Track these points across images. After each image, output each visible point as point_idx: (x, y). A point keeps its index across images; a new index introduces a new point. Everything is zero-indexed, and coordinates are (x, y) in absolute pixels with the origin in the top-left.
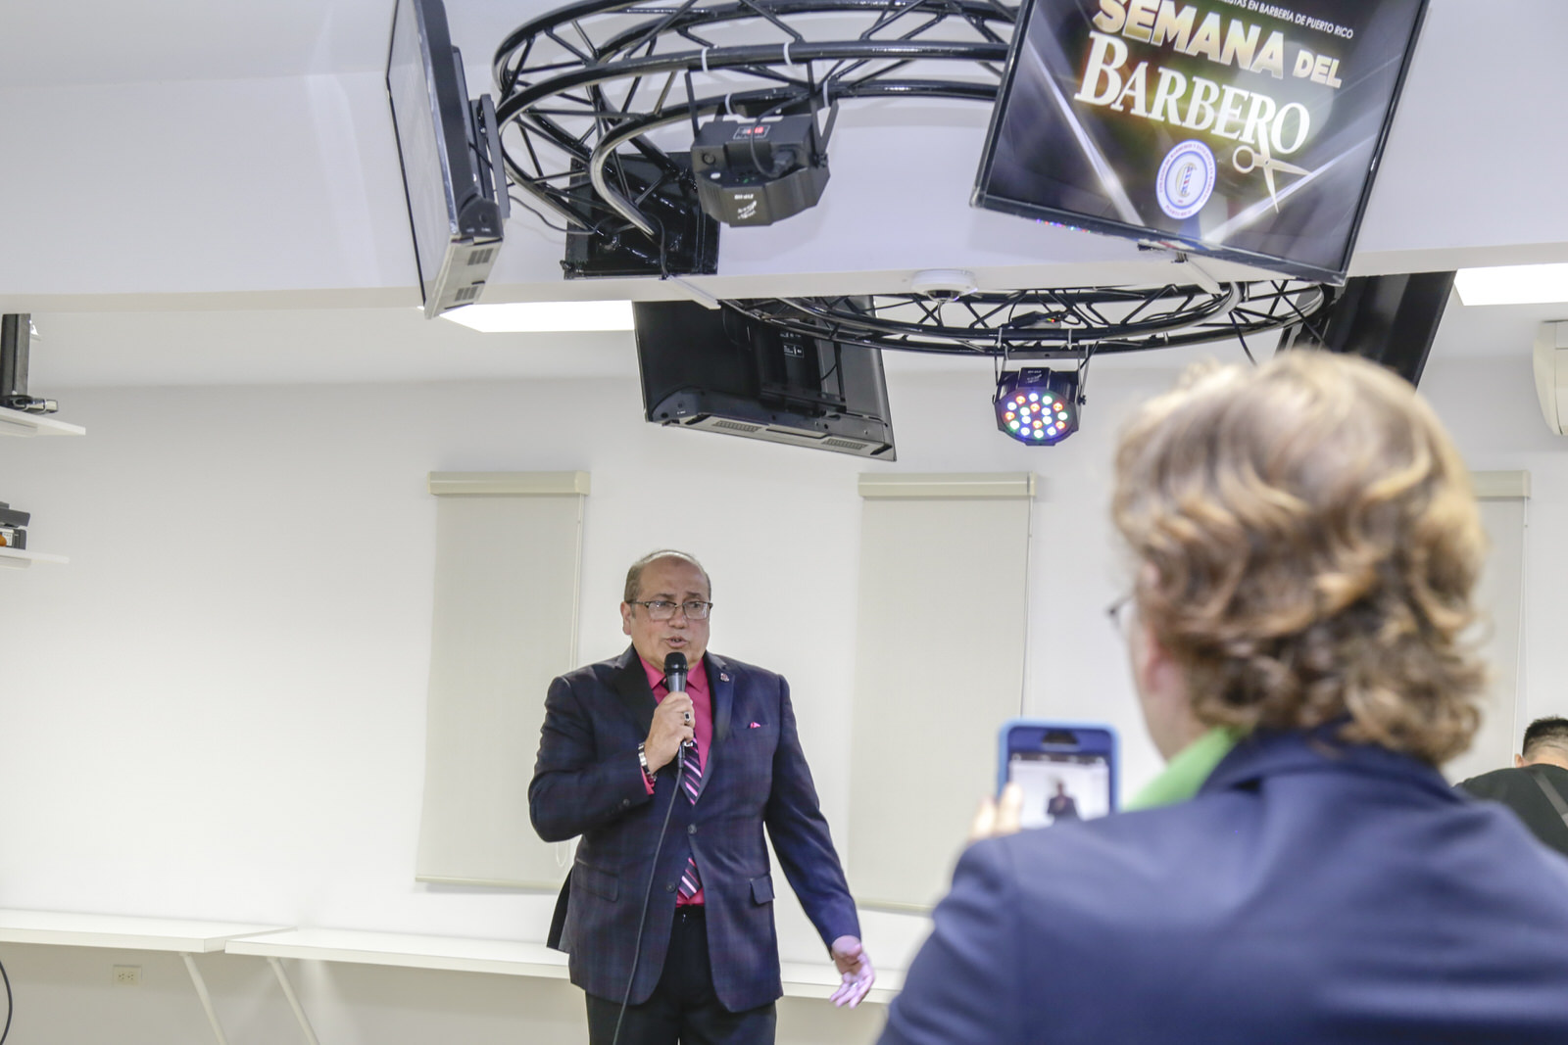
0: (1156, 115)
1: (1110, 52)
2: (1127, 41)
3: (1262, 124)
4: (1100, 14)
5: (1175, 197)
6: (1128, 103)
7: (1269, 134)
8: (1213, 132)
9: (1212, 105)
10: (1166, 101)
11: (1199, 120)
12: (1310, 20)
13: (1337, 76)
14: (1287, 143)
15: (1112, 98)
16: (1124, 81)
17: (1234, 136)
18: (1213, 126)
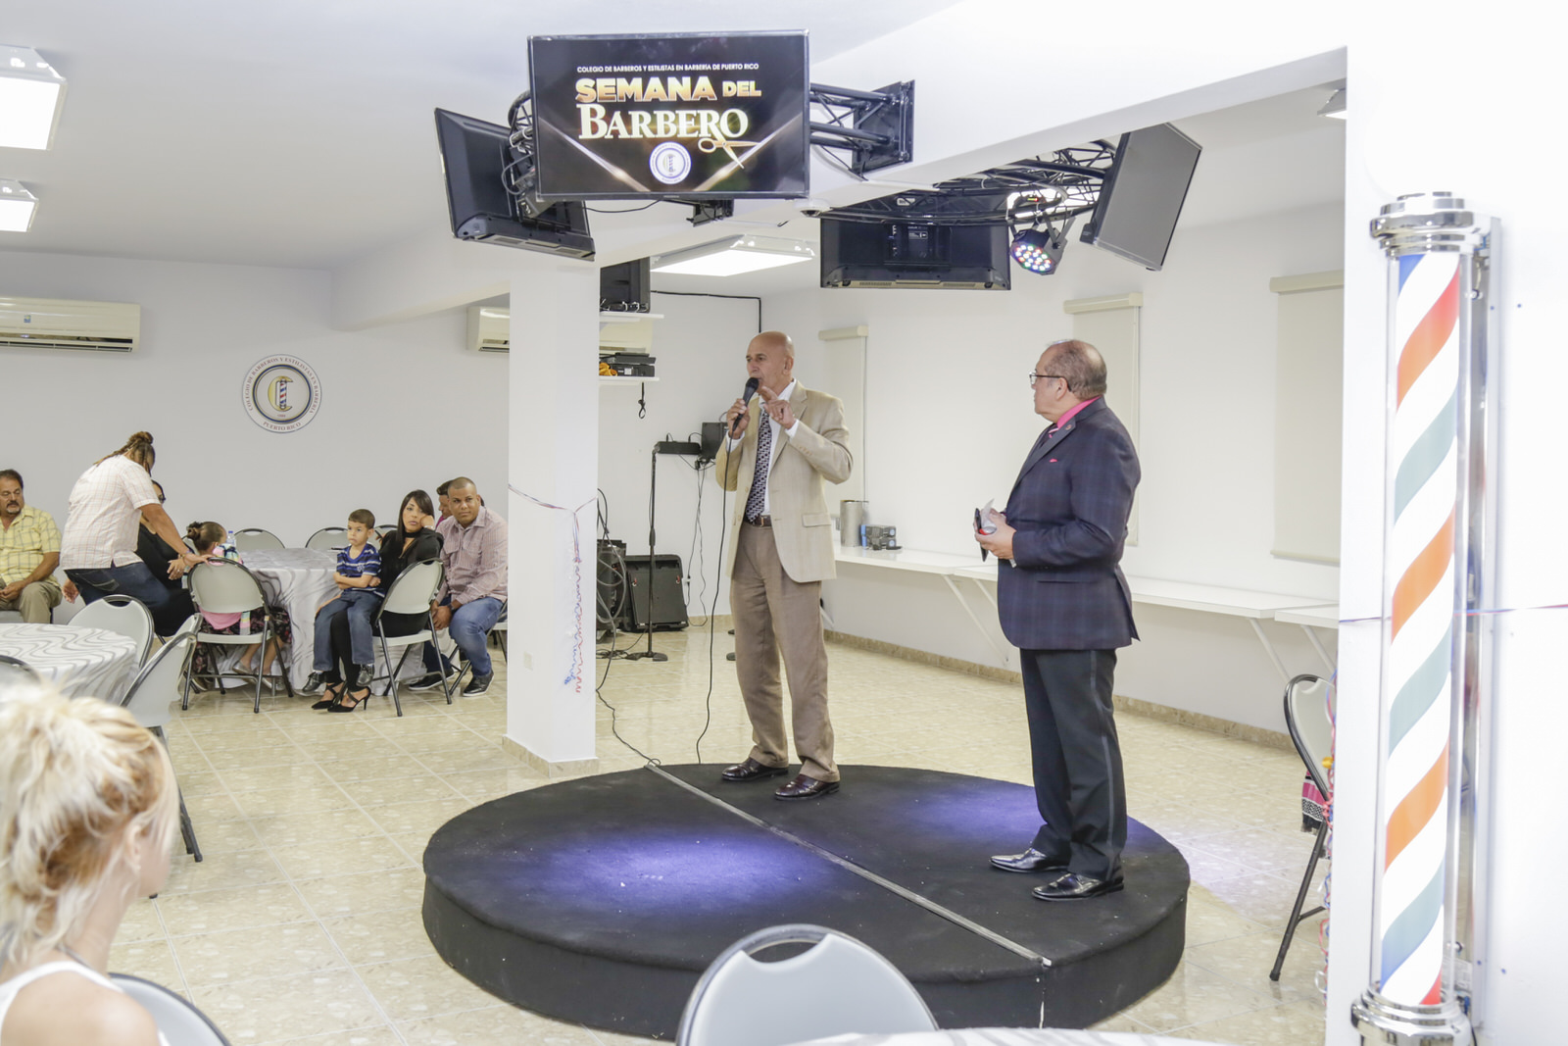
0: (636, 135)
1: (593, 113)
2: (600, 104)
3: (712, 125)
4: (579, 95)
5: (667, 174)
6: (615, 133)
7: (720, 129)
8: (679, 136)
9: (673, 122)
10: (640, 128)
11: (667, 131)
12: (723, 66)
13: (756, 89)
14: (735, 130)
15: (604, 131)
16: (608, 124)
17: (695, 135)
18: (678, 132)
